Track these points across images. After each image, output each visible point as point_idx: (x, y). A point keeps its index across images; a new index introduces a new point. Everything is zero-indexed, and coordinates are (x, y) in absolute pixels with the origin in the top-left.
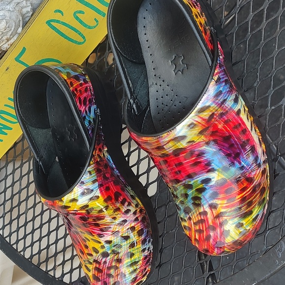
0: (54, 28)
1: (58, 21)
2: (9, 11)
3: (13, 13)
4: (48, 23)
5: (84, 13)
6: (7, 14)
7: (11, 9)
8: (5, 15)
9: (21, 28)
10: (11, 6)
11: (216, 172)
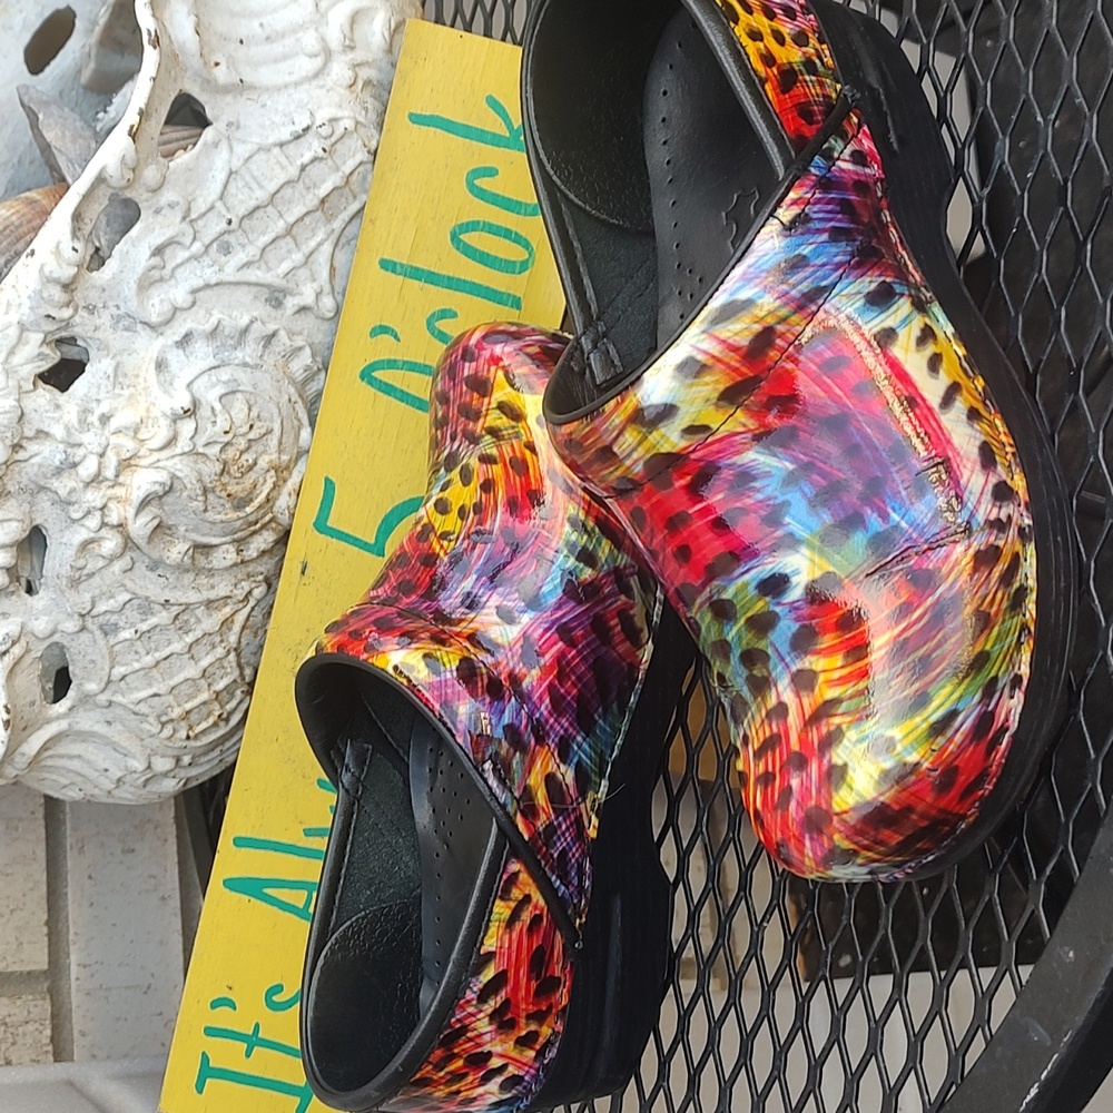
0: (388, 389)
1: (391, 364)
2: (245, 365)
3: (258, 374)
4: (366, 375)
5: (455, 315)
6: (243, 376)
7: (248, 360)
8: (235, 380)
9: (309, 430)
10: (248, 350)
11: (804, 550)
